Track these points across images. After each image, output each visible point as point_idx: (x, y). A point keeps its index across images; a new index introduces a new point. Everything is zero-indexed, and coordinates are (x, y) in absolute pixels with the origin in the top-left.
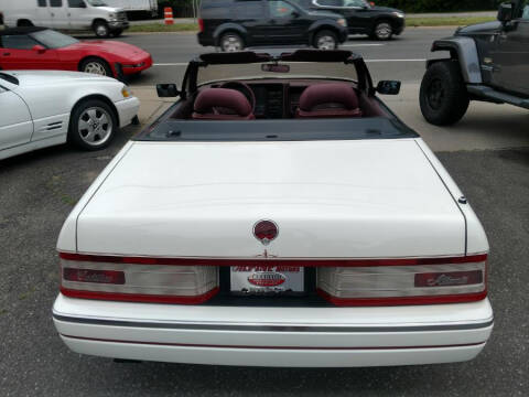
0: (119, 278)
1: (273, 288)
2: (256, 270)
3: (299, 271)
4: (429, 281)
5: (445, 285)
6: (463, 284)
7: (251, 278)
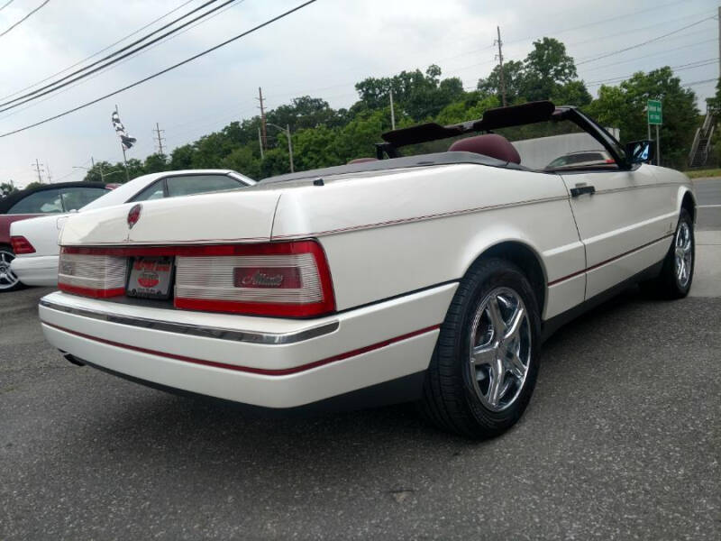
1: (150, 290)
2: (145, 270)
3: (168, 270)
4: (245, 279)
5: (260, 286)
6: (277, 286)
7: (140, 277)
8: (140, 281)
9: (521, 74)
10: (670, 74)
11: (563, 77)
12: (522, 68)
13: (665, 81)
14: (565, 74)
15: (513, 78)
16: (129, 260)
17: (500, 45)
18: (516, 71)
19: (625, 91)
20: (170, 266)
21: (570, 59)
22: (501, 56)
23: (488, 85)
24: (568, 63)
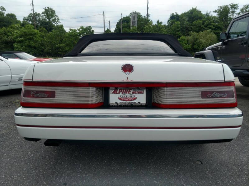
0: (52, 95)
1: (131, 102)
2: (122, 93)
3: (143, 93)
4: (208, 95)
5: (216, 98)
6: (225, 97)
7: (120, 97)
8: (120, 99)
9: (40, 18)
11: (55, 22)
12: (41, 16)
13: (90, 30)
14: (56, 21)
15: (37, 19)
16: (103, 89)
17: (33, 6)
18: (38, 17)
19: (78, 31)
20: (145, 91)
21: (57, 16)
22: (33, 10)
23: (27, 20)
24: (57, 18)
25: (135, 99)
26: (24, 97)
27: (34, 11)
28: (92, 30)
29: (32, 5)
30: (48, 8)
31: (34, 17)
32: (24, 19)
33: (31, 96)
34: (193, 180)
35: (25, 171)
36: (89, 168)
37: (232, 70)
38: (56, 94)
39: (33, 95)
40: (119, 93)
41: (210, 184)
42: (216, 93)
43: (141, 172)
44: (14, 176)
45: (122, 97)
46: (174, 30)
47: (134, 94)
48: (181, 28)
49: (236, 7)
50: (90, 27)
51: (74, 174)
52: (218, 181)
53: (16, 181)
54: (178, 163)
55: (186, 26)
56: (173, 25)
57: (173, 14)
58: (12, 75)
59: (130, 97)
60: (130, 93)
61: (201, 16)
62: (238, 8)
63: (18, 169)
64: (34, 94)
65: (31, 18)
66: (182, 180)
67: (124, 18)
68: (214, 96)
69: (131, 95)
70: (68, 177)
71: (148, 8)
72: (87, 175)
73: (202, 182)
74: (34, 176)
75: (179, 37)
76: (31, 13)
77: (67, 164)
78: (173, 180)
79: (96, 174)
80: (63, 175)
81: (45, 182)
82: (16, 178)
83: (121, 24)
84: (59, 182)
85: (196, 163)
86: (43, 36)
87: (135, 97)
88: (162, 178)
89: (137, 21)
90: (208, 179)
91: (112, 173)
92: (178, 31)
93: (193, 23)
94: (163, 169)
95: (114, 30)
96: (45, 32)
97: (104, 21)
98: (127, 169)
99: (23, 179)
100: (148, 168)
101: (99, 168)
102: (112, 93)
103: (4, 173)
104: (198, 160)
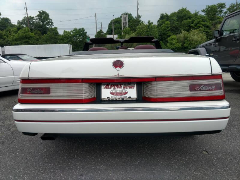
1: (122, 96)
2: (114, 88)
3: (134, 88)
4: (196, 88)
5: (204, 91)
6: (213, 90)
7: (111, 92)
8: (111, 93)
9: (34, 21)
10: (84, 30)
12: (34, 19)
13: (83, 32)
14: (50, 24)
15: (31, 22)
16: (96, 85)
17: (27, 10)
18: (32, 20)
19: (72, 33)
20: (135, 86)
21: (51, 20)
22: (27, 13)
23: (22, 23)
24: (50, 21)
25: (126, 93)
26: (21, 94)
27: (27, 15)
28: (85, 32)
29: (25, 8)
30: (43, 11)
31: (28, 20)
32: (19, 22)
33: (28, 93)
34: (202, 169)
35: (41, 164)
36: (101, 160)
37: (221, 65)
38: (51, 91)
39: (29, 92)
40: (111, 88)
41: (219, 171)
42: (204, 86)
43: (152, 163)
44: (31, 169)
45: (113, 91)
46: (164, 30)
47: (125, 89)
48: (171, 27)
49: (224, 6)
50: (83, 29)
51: (88, 166)
52: (226, 169)
53: (34, 173)
54: (185, 154)
55: (175, 26)
56: (163, 25)
57: (163, 14)
58: (15, 76)
59: (121, 92)
60: (121, 88)
61: (190, 16)
62: (226, 7)
63: (34, 163)
64: (30, 90)
65: (25, 21)
66: (192, 169)
67: (116, 19)
68: (202, 89)
69: (122, 90)
70: (83, 169)
71: (138, 9)
72: (101, 167)
73: (211, 170)
74: (51, 169)
75: (169, 36)
76: (25, 17)
77: (80, 157)
78: (184, 169)
79: (109, 166)
80: (78, 167)
81: (62, 174)
82: (34, 171)
83: (113, 25)
84: (75, 173)
85: (203, 153)
86: (38, 39)
87: (126, 92)
88: (172, 168)
89: (127, 22)
90: (217, 167)
91: (124, 164)
92: (168, 31)
93: (183, 22)
94: (172, 160)
95: (106, 31)
96: (39, 35)
97: (96, 22)
98: (138, 160)
99: (41, 172)
100: (158, 158)
101: (111, 160)
102: (104, 88)
103: (22, 167)
104: (203, 150)
